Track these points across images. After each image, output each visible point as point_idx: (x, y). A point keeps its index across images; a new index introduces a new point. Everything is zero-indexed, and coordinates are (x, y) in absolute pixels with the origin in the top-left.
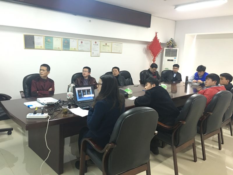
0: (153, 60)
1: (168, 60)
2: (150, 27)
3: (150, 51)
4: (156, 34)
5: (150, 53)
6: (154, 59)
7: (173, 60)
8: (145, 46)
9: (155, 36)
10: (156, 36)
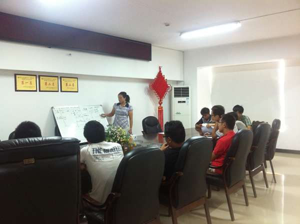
0: (159, 103)
1: (179, 102)
2: (151, 60)
3: (154, 91)
4: (160, 69)
5: (154, 93)
6: (160, 101)
7: (184, 102)
8: (147, 85)
9: (158, 71)
10: (160, 71)
